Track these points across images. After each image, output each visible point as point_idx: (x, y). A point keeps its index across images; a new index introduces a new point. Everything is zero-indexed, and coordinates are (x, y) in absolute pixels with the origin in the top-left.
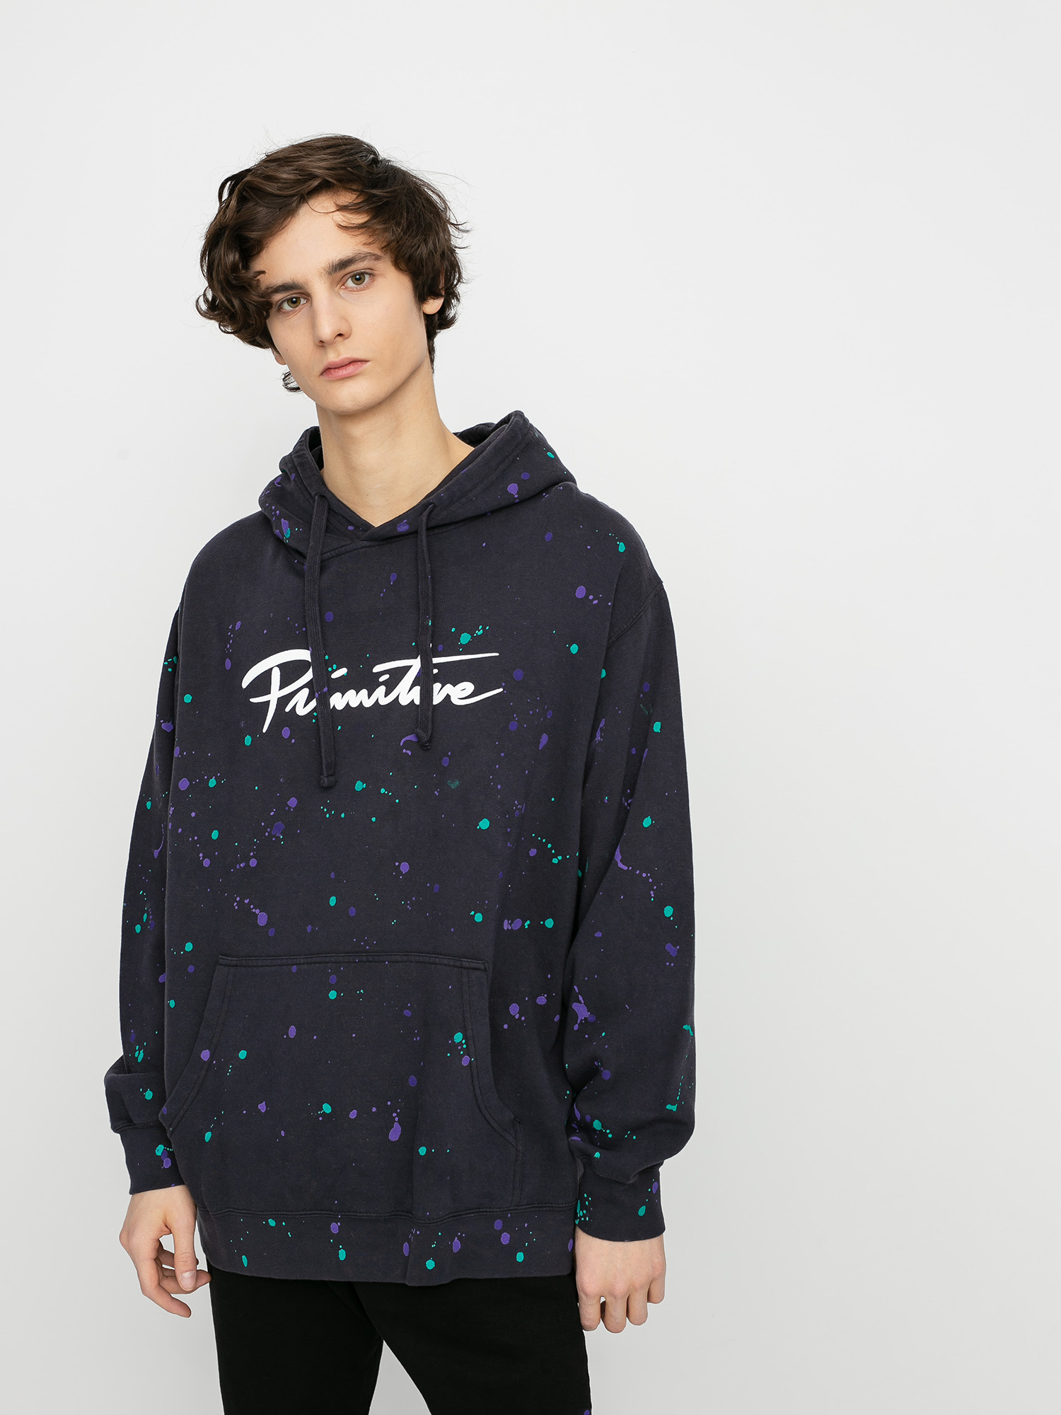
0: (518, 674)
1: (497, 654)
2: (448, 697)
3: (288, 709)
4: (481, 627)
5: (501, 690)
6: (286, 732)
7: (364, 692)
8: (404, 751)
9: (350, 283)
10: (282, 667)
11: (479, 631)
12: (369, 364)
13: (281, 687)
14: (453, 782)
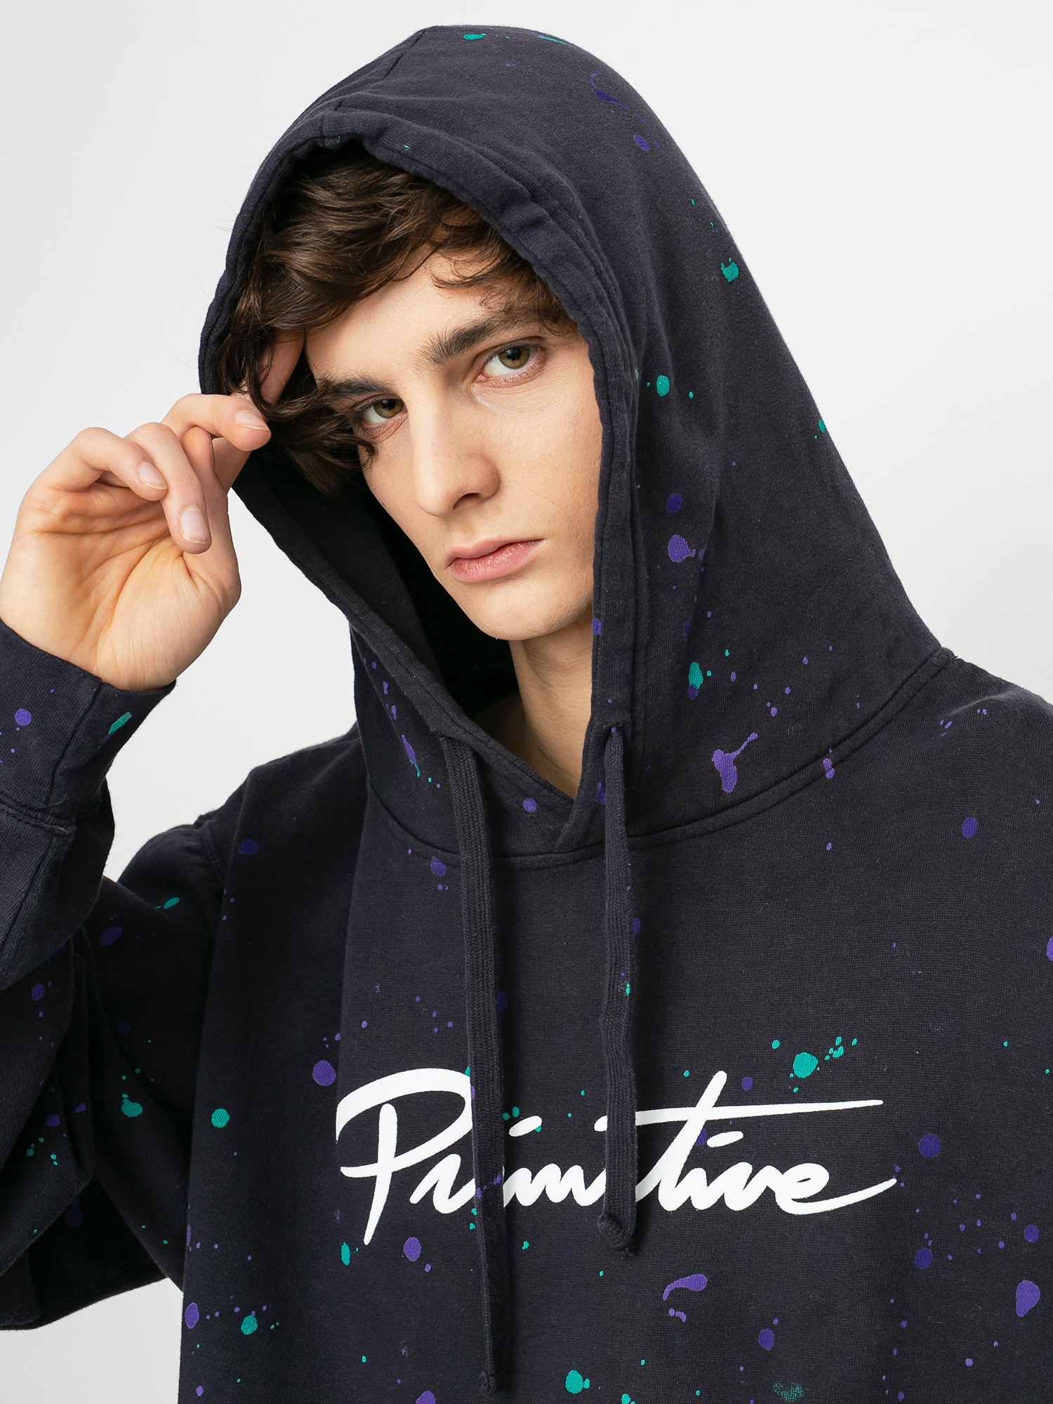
0: (930, 1144)
1: (880, 1102)
2: (768, 1194)
3: (415, 1198)
4: (839, 1040)
5: (893, 1182)
6: (412, 1249)
7: (576, 1172)
8: (672, 1312)
9: (497, 368)
10: (400, 1104)
11: (836, 1048)
12: (541, 546)
13: (400, 1150)
14: (787, 1387)
